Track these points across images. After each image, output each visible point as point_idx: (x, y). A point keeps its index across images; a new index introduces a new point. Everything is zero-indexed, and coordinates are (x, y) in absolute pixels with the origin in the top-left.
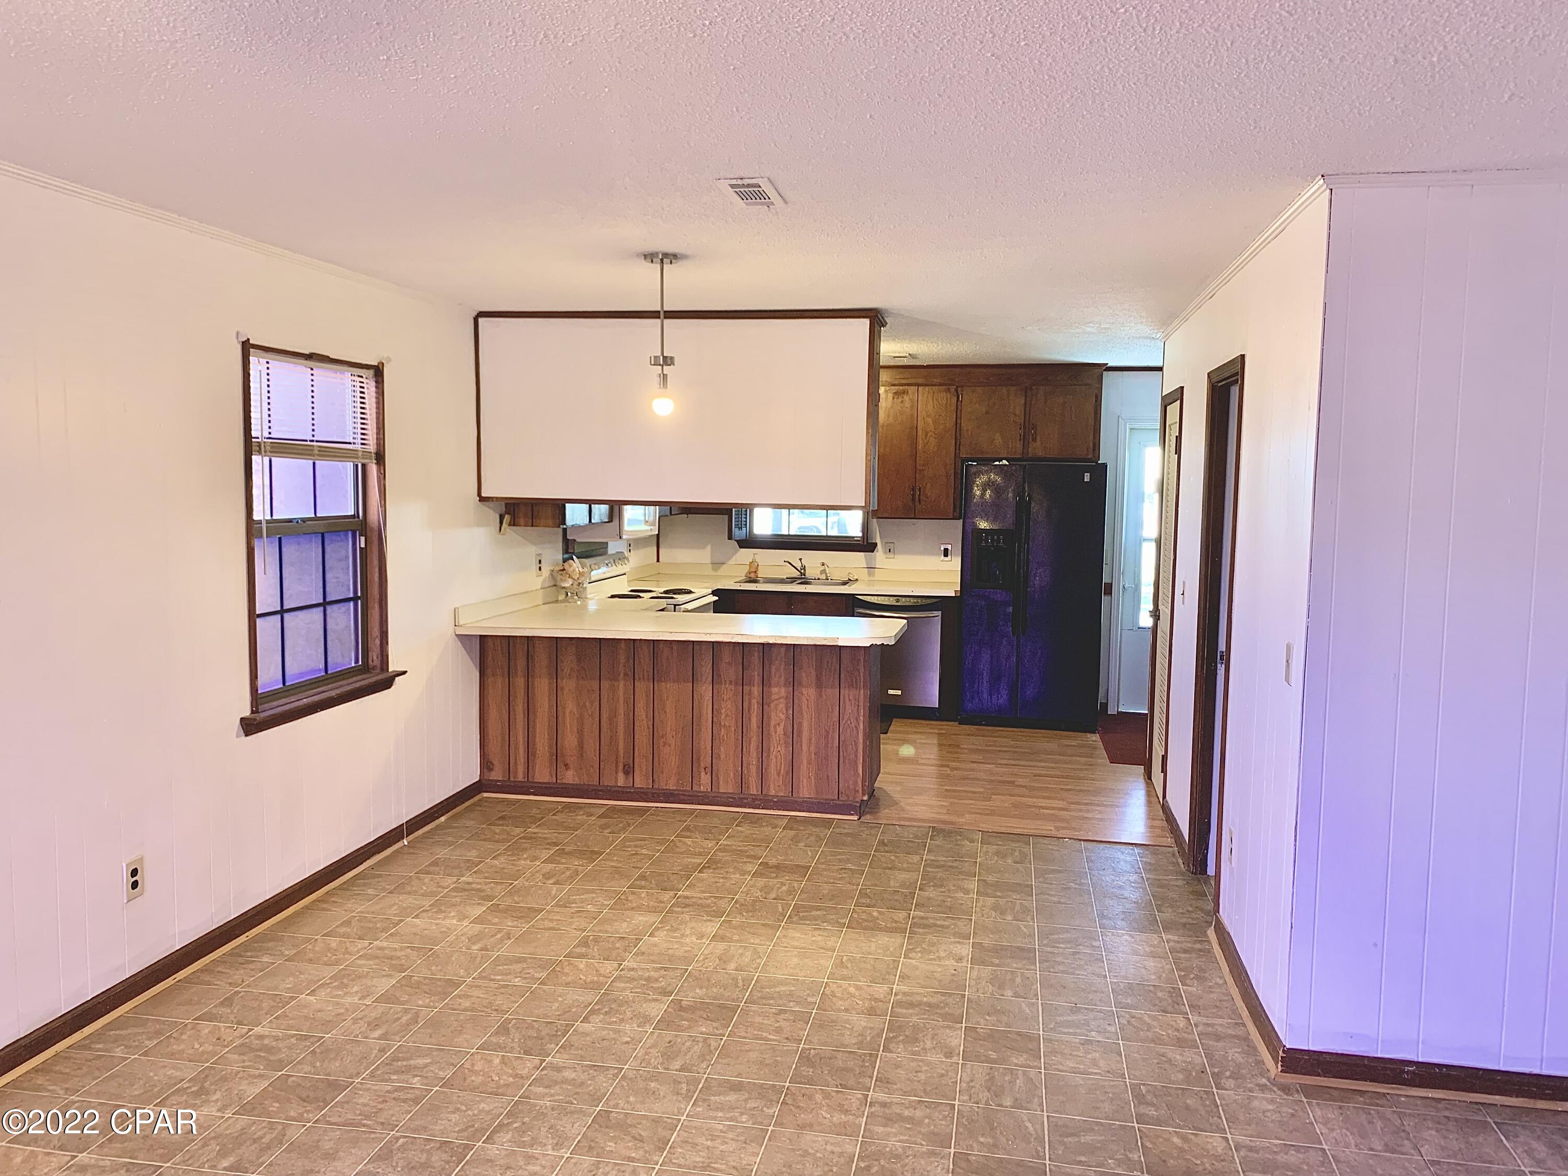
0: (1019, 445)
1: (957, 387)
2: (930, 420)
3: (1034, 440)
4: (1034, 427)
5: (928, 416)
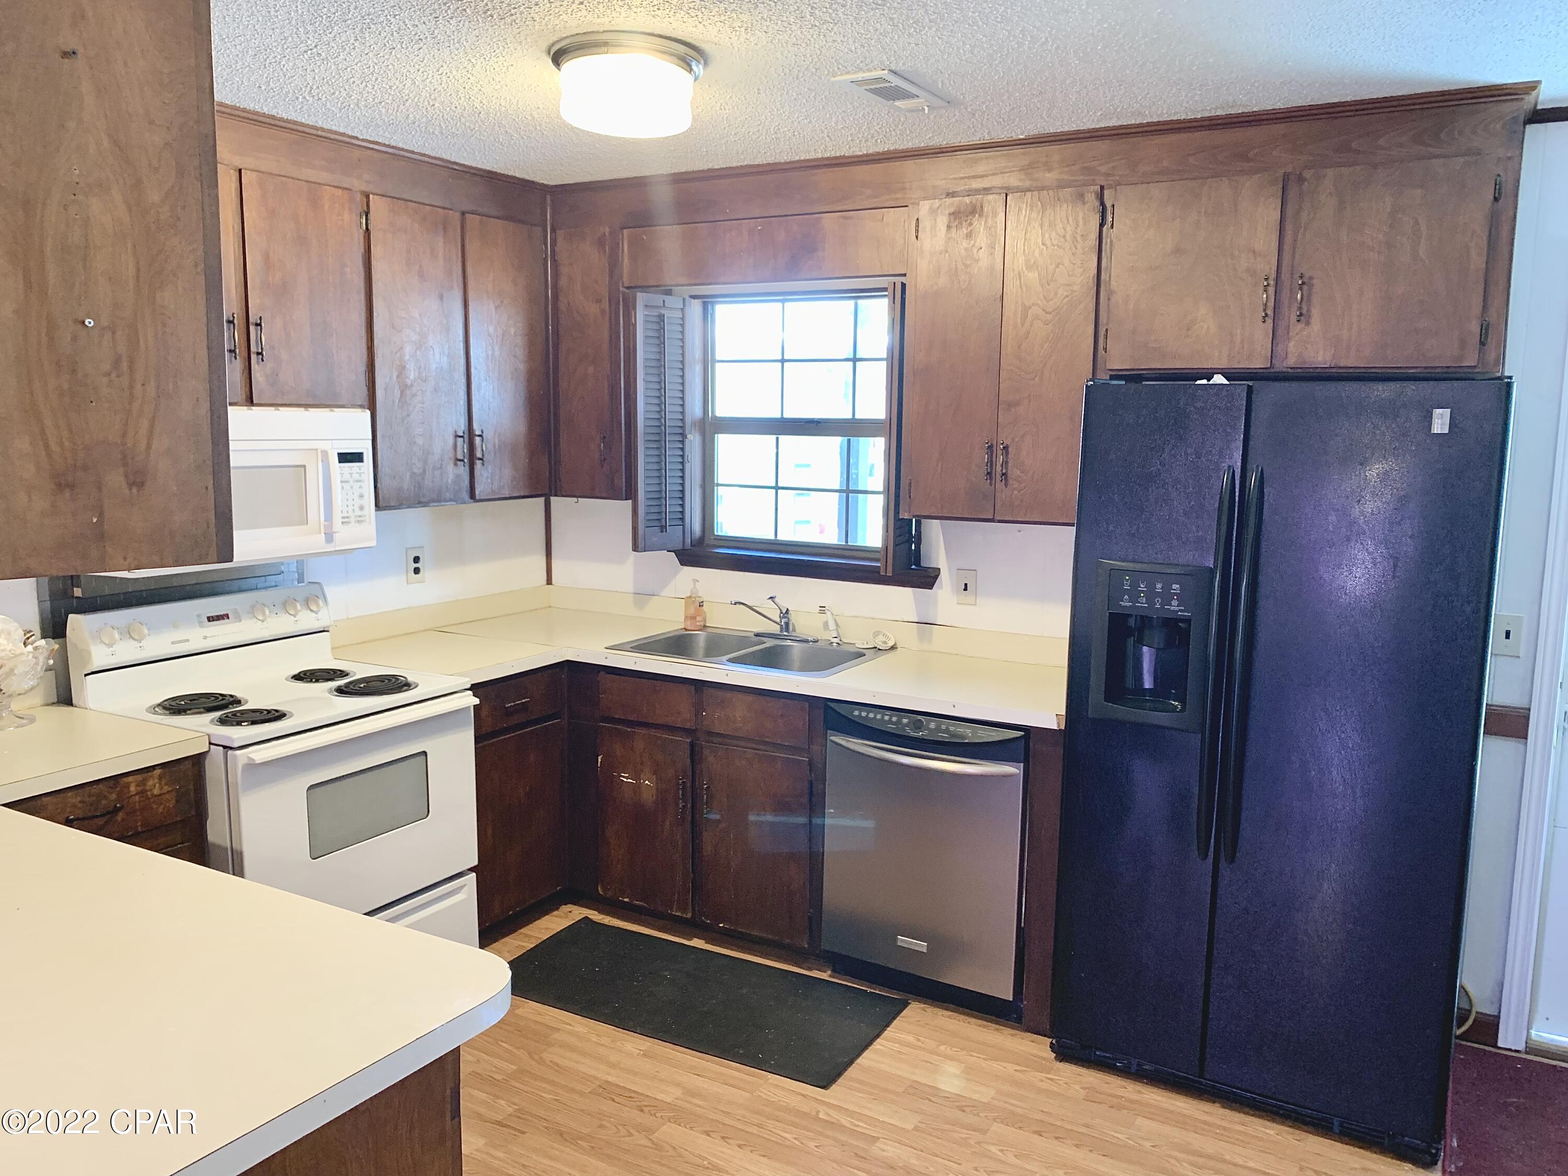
0: (1261, 335)
1: (1102, 188)
2: (1033, 276)
3: (1303, 317)
4: (1305, 284)
5: (1030, 267)
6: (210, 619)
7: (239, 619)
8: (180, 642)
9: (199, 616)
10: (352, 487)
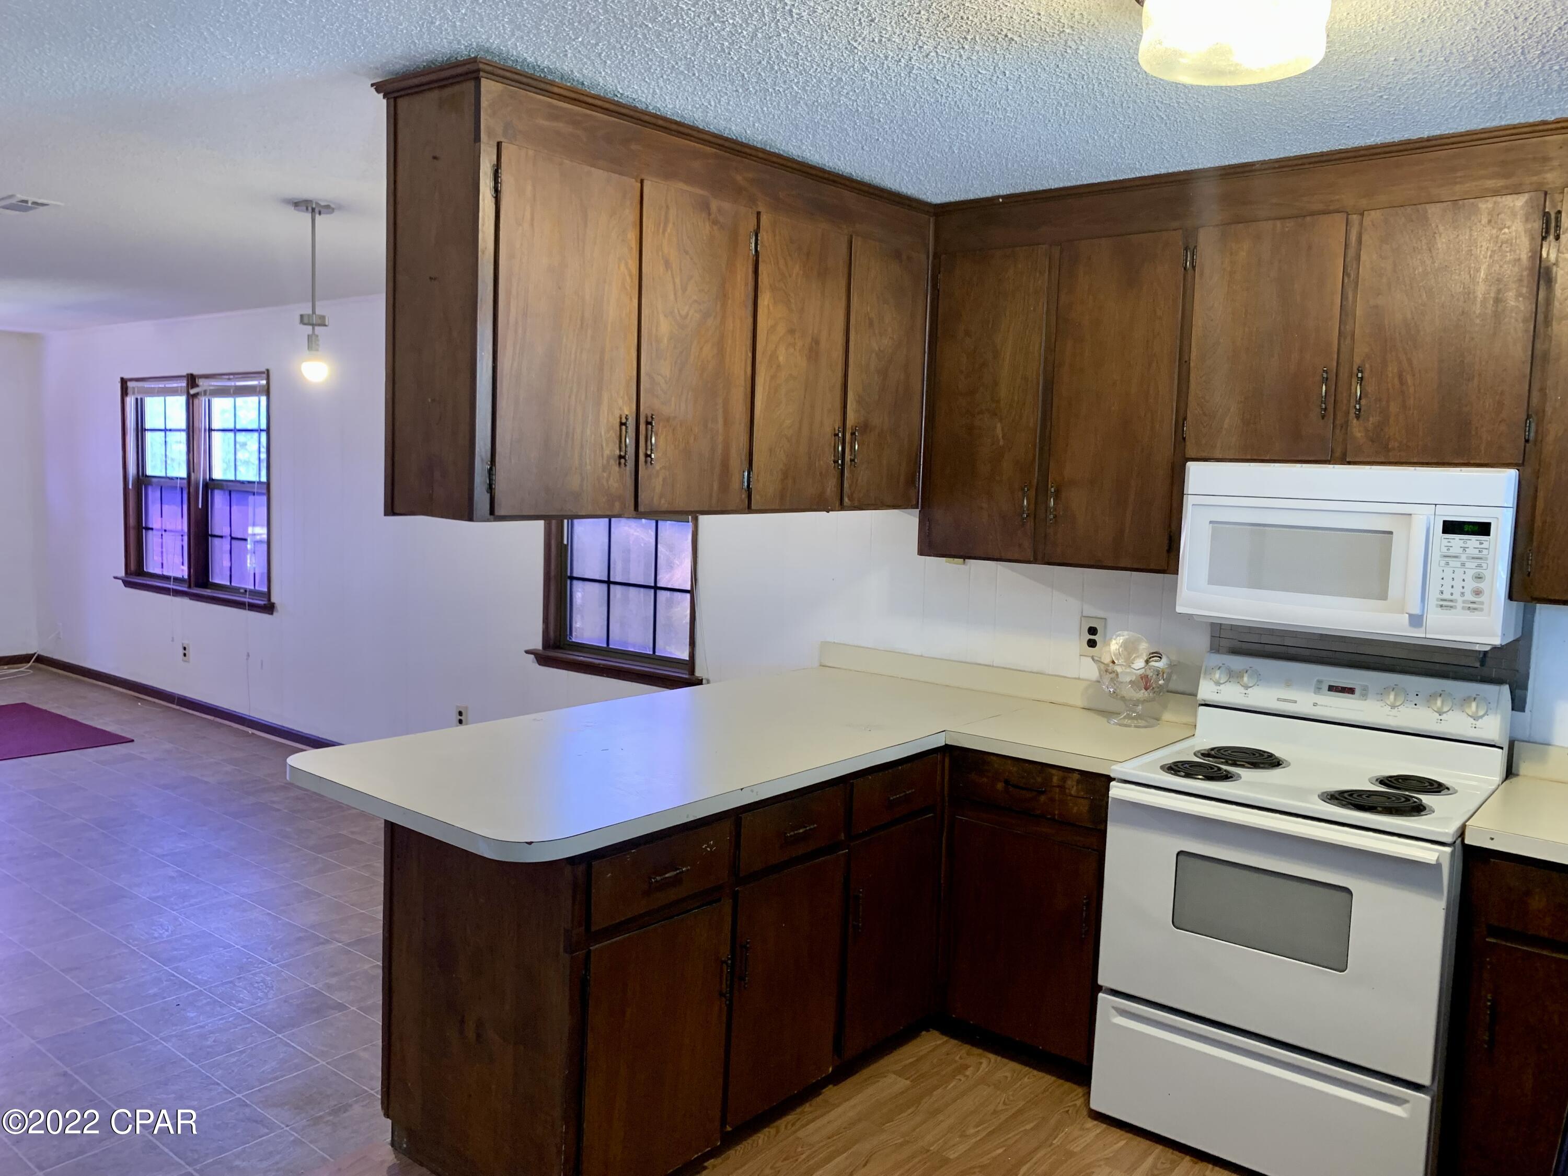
6: (1331, 688)
7: (1364, 695)
8: (1285, 700)
9: (1320, 682)
10: (1463, 565)
